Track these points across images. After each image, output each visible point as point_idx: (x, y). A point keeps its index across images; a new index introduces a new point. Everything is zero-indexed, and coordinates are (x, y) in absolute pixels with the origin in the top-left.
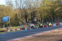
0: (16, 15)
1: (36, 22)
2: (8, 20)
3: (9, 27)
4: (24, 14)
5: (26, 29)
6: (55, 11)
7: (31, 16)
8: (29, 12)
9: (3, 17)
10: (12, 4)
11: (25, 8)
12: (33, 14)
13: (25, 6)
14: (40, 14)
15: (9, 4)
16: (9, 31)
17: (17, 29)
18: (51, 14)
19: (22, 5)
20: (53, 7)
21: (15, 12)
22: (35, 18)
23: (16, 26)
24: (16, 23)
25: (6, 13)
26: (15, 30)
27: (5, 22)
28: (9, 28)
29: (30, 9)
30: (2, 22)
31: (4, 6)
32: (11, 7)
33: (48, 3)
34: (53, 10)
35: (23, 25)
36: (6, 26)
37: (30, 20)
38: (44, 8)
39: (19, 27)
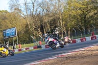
0: (26, 26)
1: (59, 36)
2: (14, 33)
3: (17, 45)
4: (39, 24)
5: (43, 47)
6: (88, 16)
7: (50, 26)
8: (46, 21)
9: (6, 30)
10: (20, 8)
11: (40, 14)
12: (54, 23)
13: (40, 11)
14: (64, 23)
15: (15, 9)
16: (16, 51)
17: (28, 48)
18: (81, 22)
19: (35, 10)
20: (85, 11)
21: (24, 21)
22: (57, 28)
23: (27, 43)
24: (27, 39)
25: (11, 23)
26: (26, 49)
27: (9, 37)
28: (16, 47)
29: (47, 15)
30: (4, 37)
31: (6, 12)
32: (17, 13)
33: (77, 4)
34: (85, 16)
35: (38, 41)
36: (11, 44)
37: (49, 33)
38: (70, 13)
39: (31, 44)
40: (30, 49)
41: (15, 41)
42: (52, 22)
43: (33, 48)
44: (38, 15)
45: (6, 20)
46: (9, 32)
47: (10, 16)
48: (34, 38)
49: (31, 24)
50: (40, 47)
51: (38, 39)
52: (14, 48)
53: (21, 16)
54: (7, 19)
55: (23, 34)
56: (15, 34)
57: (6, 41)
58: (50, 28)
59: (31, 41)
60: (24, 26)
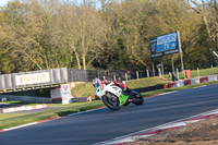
0: (201, 29)
2: (174, 45)
3: (180, 70)
9: (156, 38)
16: (179, 84)
17: (206, 79)
21: (198, 18)
23: (203, 67)
25: (166, 22)
26: (201, 80)
27: (163, 54)
28: (178, 75)
30: (153, 53)
39: (213, 69)
40: (210, 80)
41: (178, 62)
43: (215, 79)
46: (164, 41)
47: (165, 6)
49: (211, 25)
52: (174, 78)
53: (189, 7)
54: (157, 12)
55: (195, 46)
56: (177, 47)
57: (156, 63)
59: (212, 62)
60: (197, 29)
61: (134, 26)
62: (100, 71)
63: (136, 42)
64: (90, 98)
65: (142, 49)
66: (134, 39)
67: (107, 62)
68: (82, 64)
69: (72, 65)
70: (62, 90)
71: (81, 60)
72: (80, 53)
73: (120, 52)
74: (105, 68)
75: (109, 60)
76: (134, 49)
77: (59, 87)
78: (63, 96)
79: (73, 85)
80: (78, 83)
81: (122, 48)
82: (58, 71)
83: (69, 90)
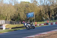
3: (34, 22)
4: (48, 11)
5: (50, 24)
7: (54, 12)
8: (52, 9)
9: (28, 13)
10: (37, 1)
11: (48, 5)
13: (48, 3)
15: (34, 1)
21: (39, 9)
24: (40, 19)
25: (31, 9)
26: (40, 25)
27: (30, 18)
30: (27, 17)
31: (29, 3)
32: (35, 3)
35: (47, 20)
36: (31, 22)
37: (53, 16)
39: (43, 22)
41: (33, 20)
42: (55, 10)
43: (43, 25)
44: (47, 5)
45: (28, 8)
47: (31, 5)
48: (44, 19)
49: (43, 11)
50: (47, 24)
51: (47, 19)
53: (37, 6)
55: (38, 16)
56: (34, 16)
57: (28, 20)
58: (54, 13)
59: (42, 20)
60: (39, 12)
61: (22, 10)
62: (13, 21)
63: (23, 14)
64: (10, 28)
65: (24, 16)
66: (22, 13)
67: (15, 19)
68: (8, 19)
69: (6, 19)
70: (3, 26)
71: (8, 18)
72: (8, 17)
73: (19, 17)
74: (14, 21)
75: (16, 19)
76: (22, 16)
77: (2, 25)
78: (3, 28)
79: (6, 25)
80: (7, 24)
81: (19, 16)
82: (2, 21)
83: (5, 26)
